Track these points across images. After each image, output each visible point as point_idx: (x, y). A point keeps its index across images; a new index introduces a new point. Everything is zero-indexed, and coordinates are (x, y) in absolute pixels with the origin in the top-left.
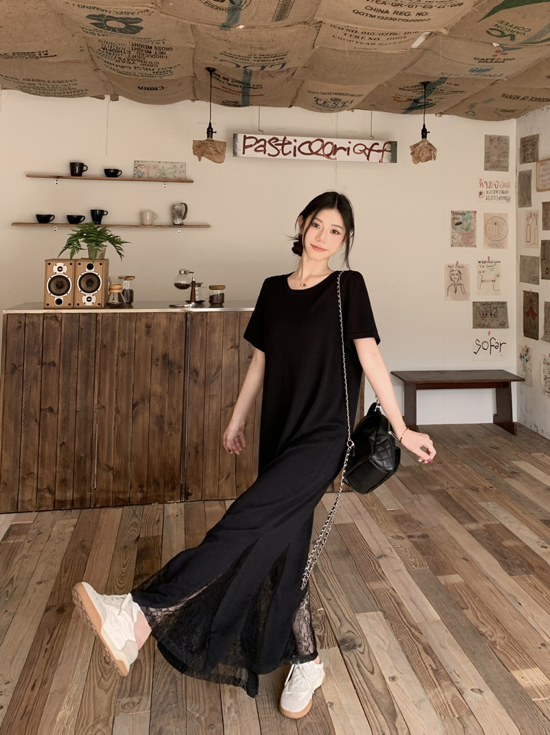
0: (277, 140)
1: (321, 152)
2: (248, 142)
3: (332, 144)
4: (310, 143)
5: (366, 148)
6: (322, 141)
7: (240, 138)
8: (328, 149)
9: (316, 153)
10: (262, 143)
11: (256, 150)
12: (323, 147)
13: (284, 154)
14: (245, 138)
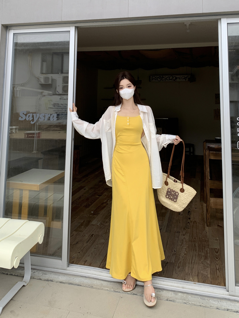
0: (161, 77)
1: (172, 79)
2: (153, 78)
3: (175, 77)
4: (169, 77)
5: (185, 77)
6: (173, 76)
7: (151, 77)
8: (174, 78)
9: (171, 80)
10: (157, 78)
11: (155, 80)
12: (173, 78)
13: (162, 80)
14: (152, 77)
